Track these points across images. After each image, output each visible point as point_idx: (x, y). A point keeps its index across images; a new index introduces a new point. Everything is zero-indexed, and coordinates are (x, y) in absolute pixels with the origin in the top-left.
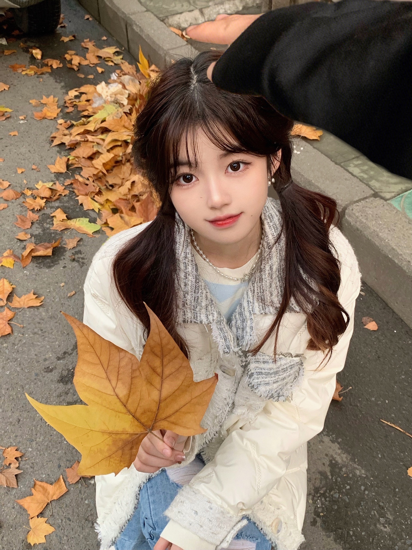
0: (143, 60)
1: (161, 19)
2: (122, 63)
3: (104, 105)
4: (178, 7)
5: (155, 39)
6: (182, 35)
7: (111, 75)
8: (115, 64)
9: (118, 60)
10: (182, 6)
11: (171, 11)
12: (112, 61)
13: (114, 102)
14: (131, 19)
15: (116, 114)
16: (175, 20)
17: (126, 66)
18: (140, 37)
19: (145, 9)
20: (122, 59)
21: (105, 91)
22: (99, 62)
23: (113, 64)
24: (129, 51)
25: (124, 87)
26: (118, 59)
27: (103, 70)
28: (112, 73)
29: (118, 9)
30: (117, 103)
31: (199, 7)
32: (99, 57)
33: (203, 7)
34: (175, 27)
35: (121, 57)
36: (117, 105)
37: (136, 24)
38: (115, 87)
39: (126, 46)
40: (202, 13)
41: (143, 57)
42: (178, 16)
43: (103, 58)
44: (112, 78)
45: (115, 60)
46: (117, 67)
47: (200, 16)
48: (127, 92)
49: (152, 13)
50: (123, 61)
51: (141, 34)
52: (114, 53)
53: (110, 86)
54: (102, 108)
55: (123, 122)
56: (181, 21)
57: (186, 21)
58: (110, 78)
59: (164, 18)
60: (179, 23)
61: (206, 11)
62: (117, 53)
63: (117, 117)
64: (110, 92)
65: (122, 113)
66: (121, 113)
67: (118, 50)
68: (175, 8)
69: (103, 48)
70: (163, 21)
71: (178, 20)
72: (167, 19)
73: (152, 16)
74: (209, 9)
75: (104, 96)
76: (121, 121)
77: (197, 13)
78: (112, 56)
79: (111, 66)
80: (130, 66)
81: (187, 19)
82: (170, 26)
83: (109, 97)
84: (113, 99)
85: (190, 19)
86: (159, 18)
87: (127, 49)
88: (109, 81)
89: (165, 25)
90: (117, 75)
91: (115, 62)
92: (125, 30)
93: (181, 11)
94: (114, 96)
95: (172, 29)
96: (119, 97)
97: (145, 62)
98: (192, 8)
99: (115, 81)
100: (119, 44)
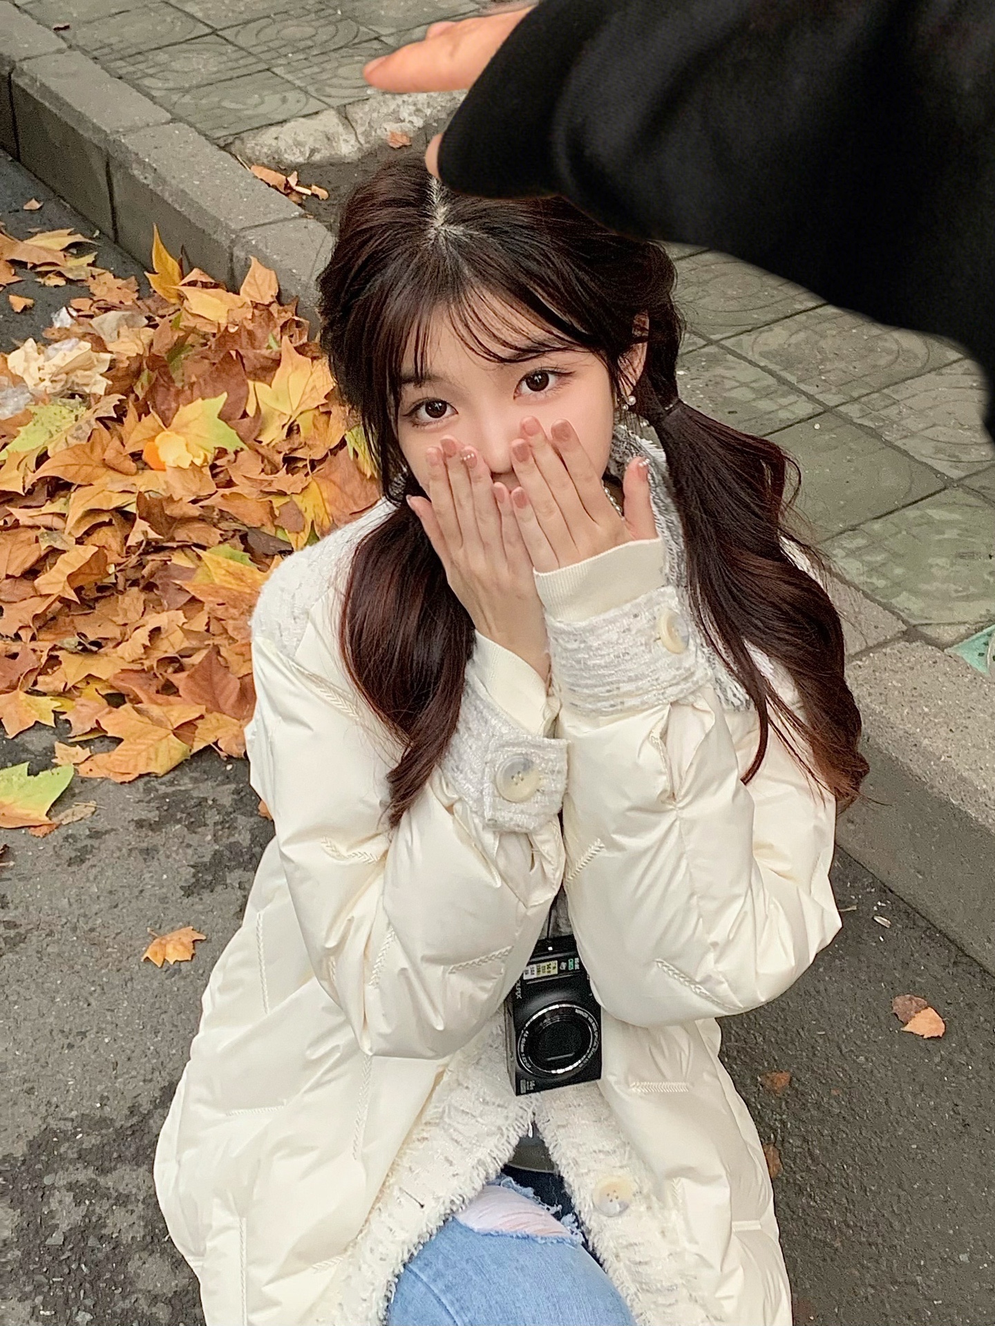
0: (164, 262)
1: (222, 144)
2: (93, 277)
3: (33, 409)
4: (271, 105)
5: (206, 203)
6: (287, 186)
7: (54, 316)
8: (68, 281)
9: (79, 268)
10: (284, 100)
11: (250, 118)
12: (60, 274)
13: (61, 395)
14: (121, 145)
15: (73, 431)
16: (266, 142)
17: (107, 286)
18: (155, 199)
19: (169, 116)
20: (93, 264)
21: (34, 366)
22: (17, 279)
23: (62, 282)
24: (116, 241)
25: (99, 344)
26: (78, 266)
27: (29, 302)
28: (57, 310)
29: (81, 118)
30: (72, 396)
31: (336, 102)
32: (17, 264)
33: (346, 101)
34: (263, 165)
35: (90, 258)
36: (72, 401)
37: (141, 162)
38: (68, 352)
39: (107, 226)
40: (346, 119)
41: (165, 253)
42: (274, 131)
43: (29, 266)
44: (57, 325)
45: (71, 270)
46: (74, 287)
47: (341, 129)
48: (108, 356)
49: (191, 125)
50: (96, 271)
51: (158, 190)
52: (66, 249)
53: (50, 350)
54: (26, 417)
55: (98, 450)
56: (283, 146)
57: (298, 144)
58: (51, 324)
59: (230, 139)
60: (278, 151)
61: (357, 113)
62: (77, 249)
63: (77, 438)
64: (50, 368)
65: (93, 422)
66: (88, 422)
67: (78, 238)
68: (262, 110)
69: (32, 235)
70: (223, 148)
71: (274, 143)
72: (237, 142)
73: (193, 135)
74: (367, 108)
75: (30, 382)
76: (92, 450)
77: (330, 120)
78: (58, 257)
79: (56, 286)
80: (120, 282)
81: (301, 138)
82: (251, 162)
83: (47, 383)
84: (58, 387)
85: (312, 139)
86: (213, 141)
87: (111, 233)
88: (47, 334)
89: (233, 160)
90: (75, 314)
91: (70, 276)
92: (103, 180)
93: (280, 118)
94: (63, 376)
95: (257, 171)
96: (79, 377)
97: (172, 265)
98: (314, 105)
99: (66, 334)
100: (82, 220)
